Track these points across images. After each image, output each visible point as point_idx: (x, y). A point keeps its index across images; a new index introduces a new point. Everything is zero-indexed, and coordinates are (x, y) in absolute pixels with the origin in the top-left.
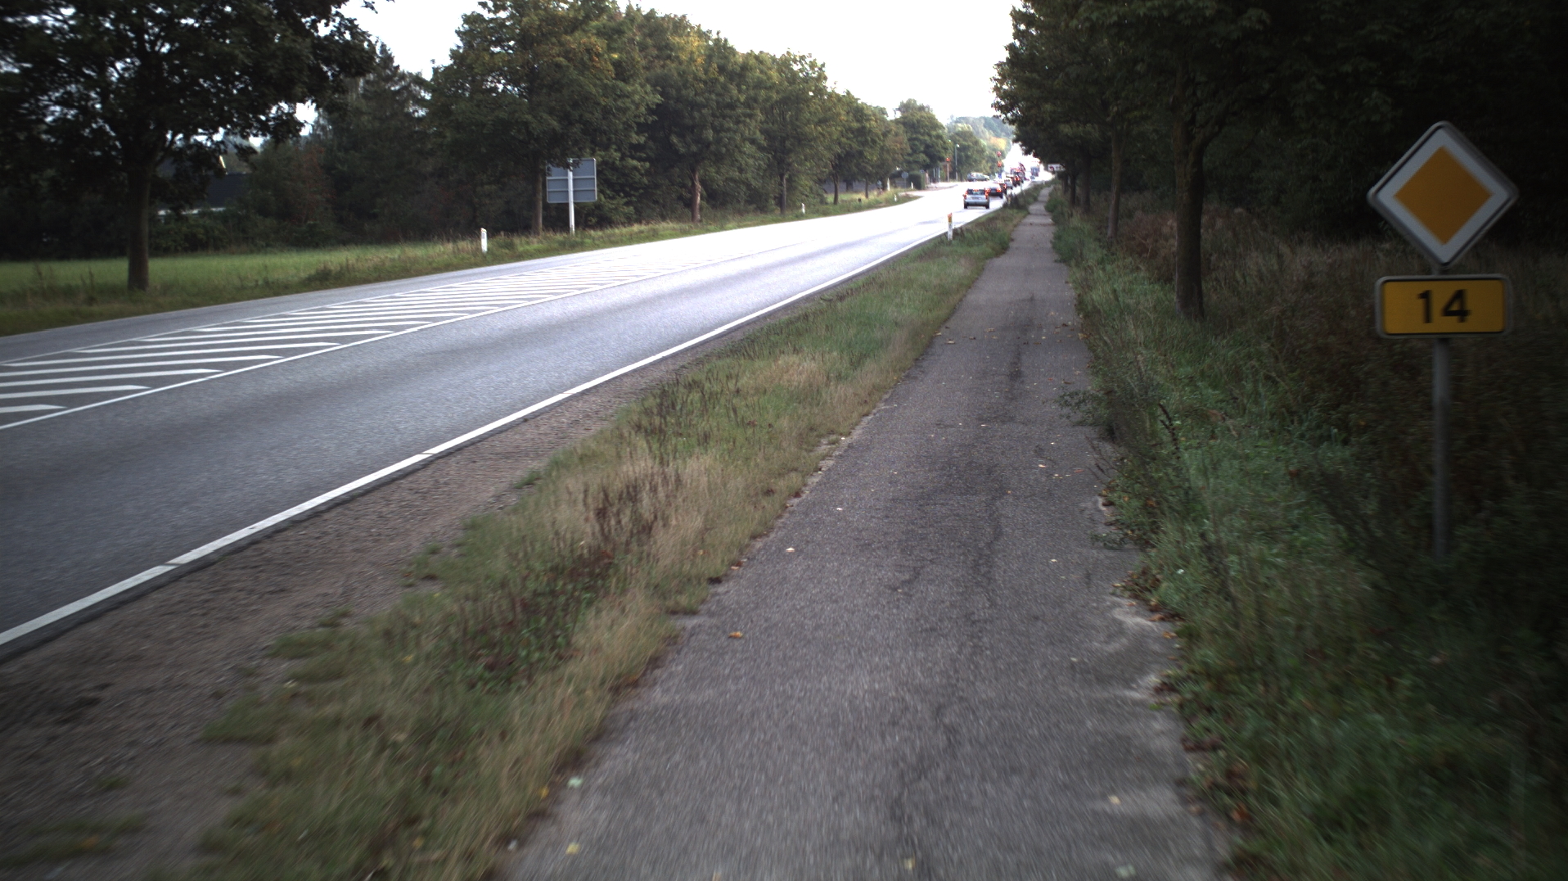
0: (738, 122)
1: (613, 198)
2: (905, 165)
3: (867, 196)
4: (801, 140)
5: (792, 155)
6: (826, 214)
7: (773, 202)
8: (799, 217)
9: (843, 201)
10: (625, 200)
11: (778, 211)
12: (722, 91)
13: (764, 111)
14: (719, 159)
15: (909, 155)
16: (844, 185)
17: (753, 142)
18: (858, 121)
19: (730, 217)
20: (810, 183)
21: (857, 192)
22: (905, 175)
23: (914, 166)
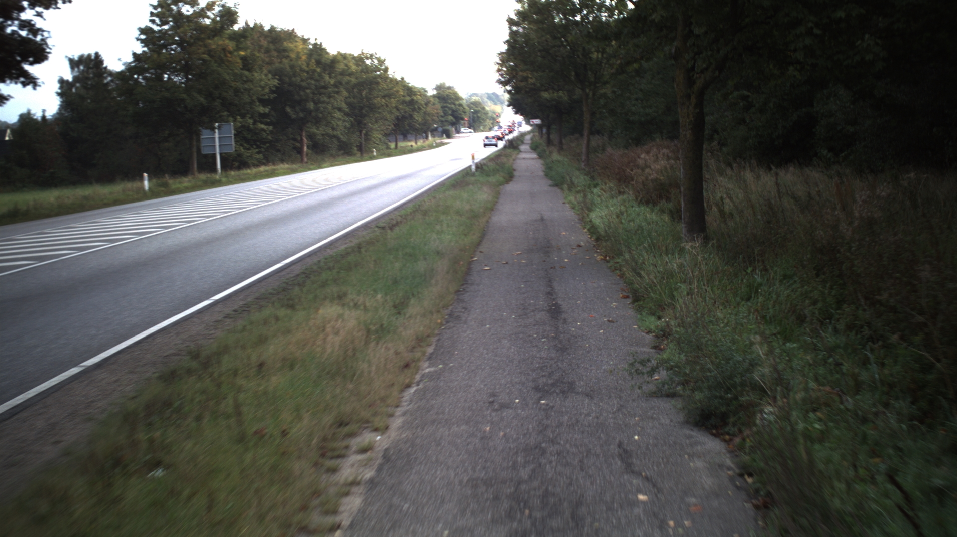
0: (330, 97)
1: (248, 149)
2: (440, 123)
3: (416, 143)
4: (373, 108)
5: (366, 118)
6: (390, 155)
7: (355, 149)
8: (372, 158)
9: (401, 147)
10: (257, 150)
11: (359, 155)
12: (318, 78)
13: (347, 90)
14: (317, 121)
15: (442, 117)
16: (402, 137)
17: (340, 109)
18: (409, 96)
19: (326, 159)
20: (380, 136)
21: (410, 141)
22: (440, 129)
23: (445, 123)
